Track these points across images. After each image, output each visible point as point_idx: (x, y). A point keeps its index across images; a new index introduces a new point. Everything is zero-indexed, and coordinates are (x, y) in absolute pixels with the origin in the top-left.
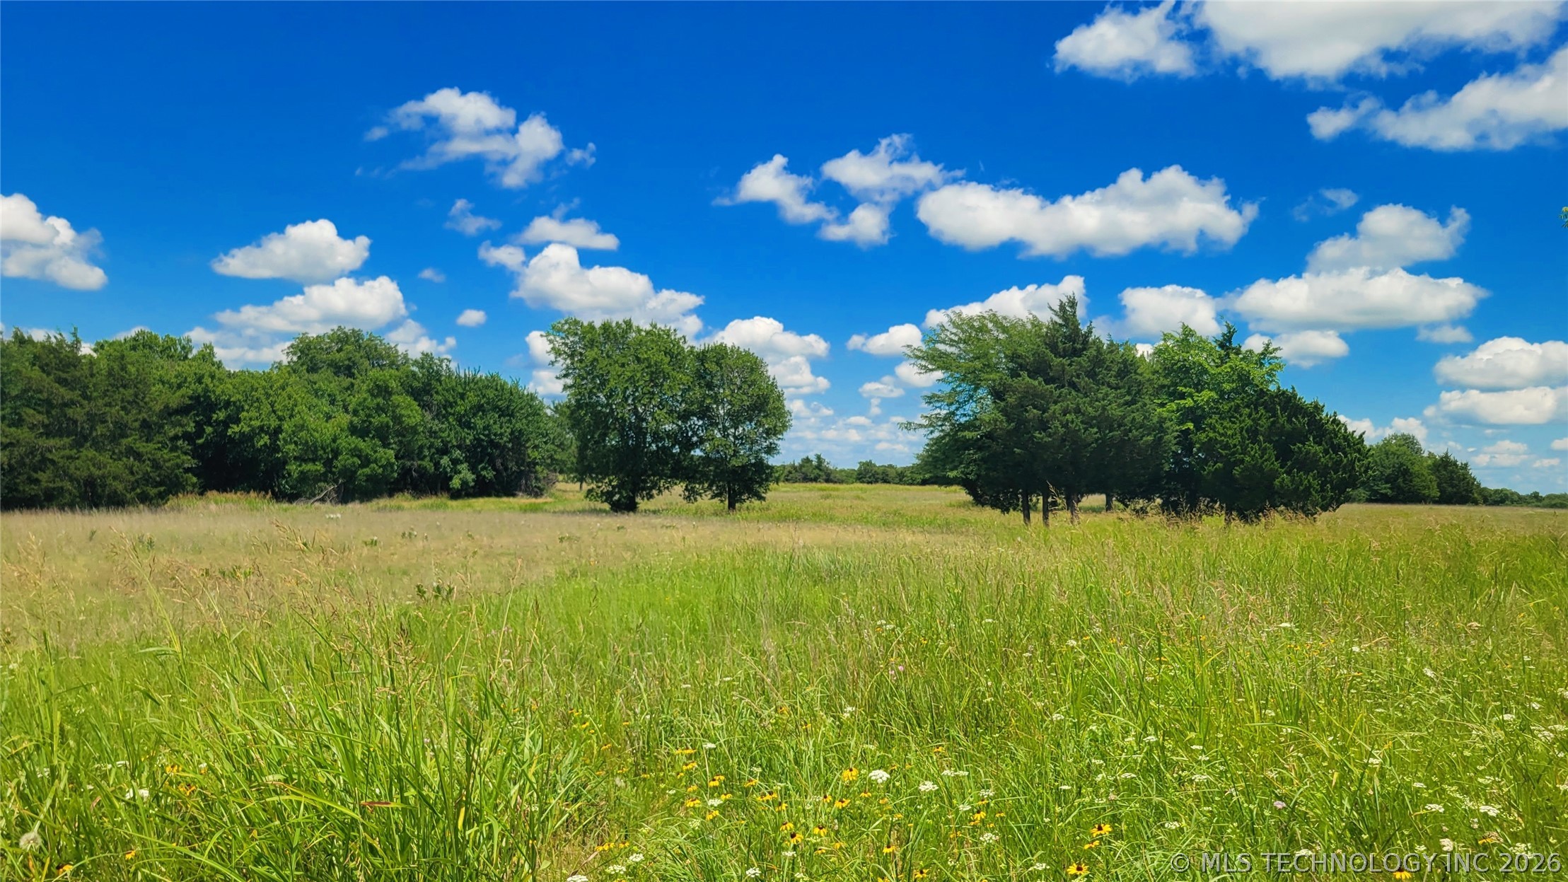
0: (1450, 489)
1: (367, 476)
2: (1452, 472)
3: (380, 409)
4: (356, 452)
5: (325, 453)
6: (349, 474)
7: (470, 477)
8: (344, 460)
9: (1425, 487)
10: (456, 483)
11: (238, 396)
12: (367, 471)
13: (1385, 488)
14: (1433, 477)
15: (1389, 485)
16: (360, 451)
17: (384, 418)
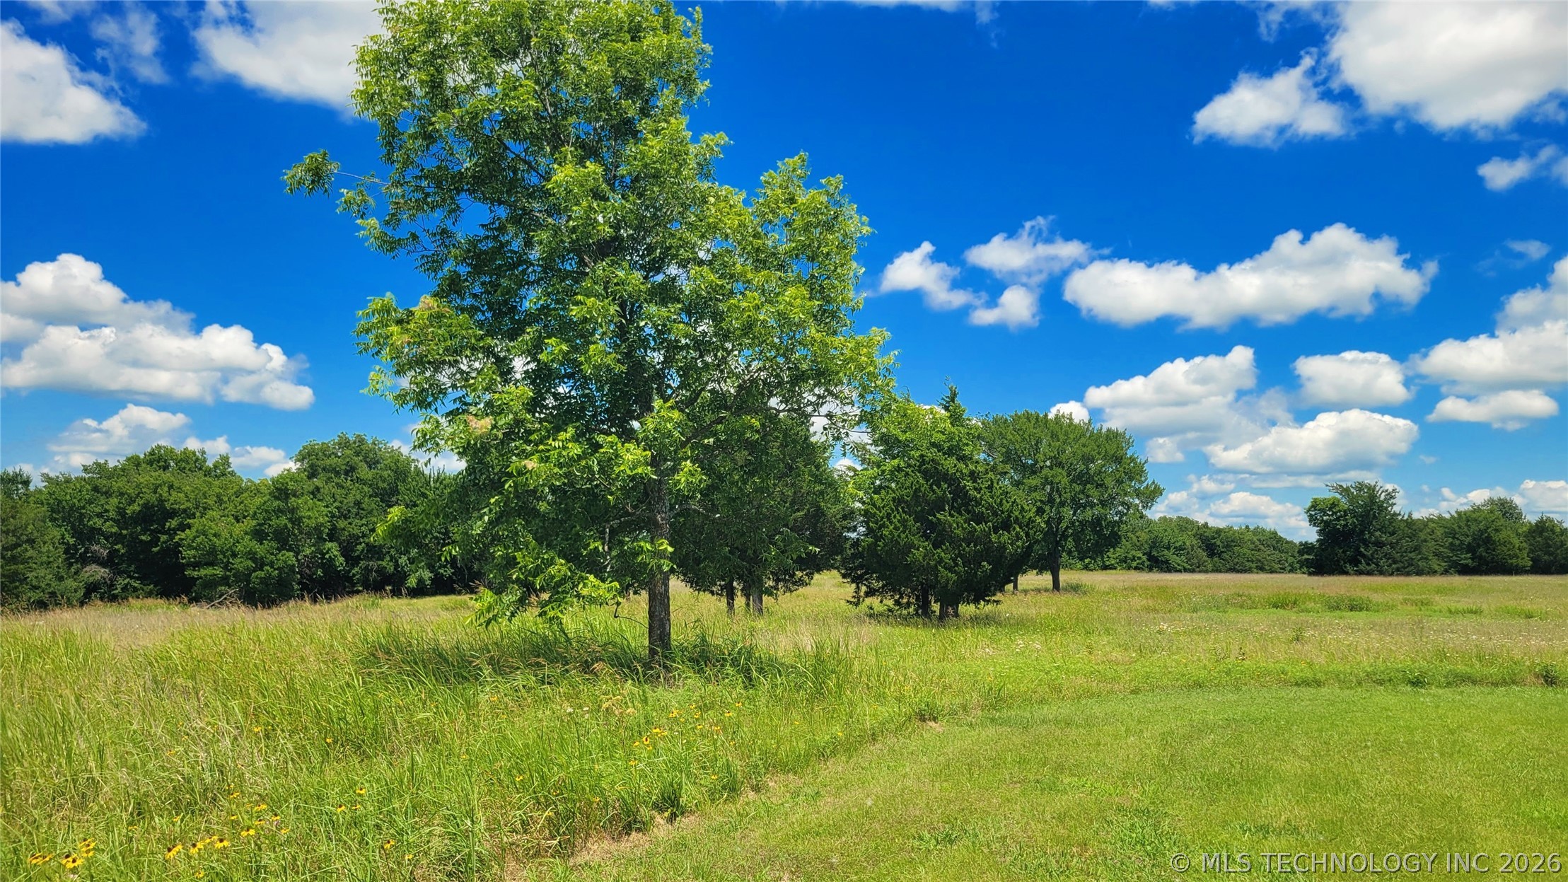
0: (1546, 557)
1: (261, 578)
2: (1547, 538)
3: (279, 512)
4: (252, 556)
5: (225, 557)
6: (245, 577)
7: (427, 575)
8: (240, 564)
9: (1511, 557)
10: (412, 582)
11: (189, 504)
12: (261, 574)
13: (1466, 558)
14: (1524, 545)
15: (1469, 555)
16: (255, 553)
17: (283, 520)
